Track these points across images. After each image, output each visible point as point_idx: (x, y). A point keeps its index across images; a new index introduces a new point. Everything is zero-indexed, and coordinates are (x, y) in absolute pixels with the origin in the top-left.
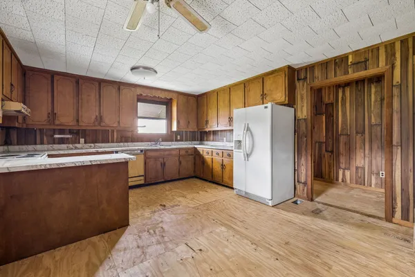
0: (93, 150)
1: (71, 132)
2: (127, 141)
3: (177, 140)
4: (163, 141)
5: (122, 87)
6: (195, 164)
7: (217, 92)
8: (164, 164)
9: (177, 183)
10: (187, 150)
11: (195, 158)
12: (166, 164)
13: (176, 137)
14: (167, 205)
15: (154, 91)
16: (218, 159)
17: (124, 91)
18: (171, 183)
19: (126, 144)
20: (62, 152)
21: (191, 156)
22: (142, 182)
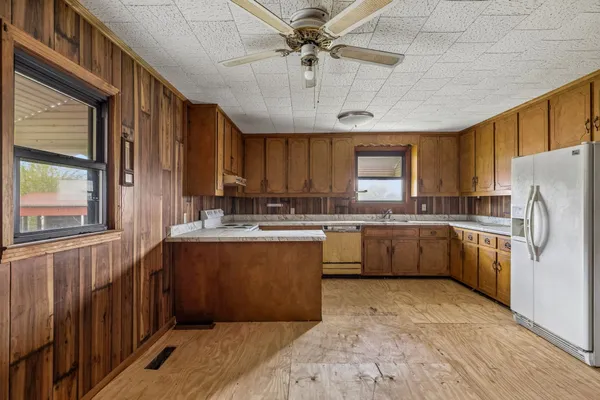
0: (299, 223)
1: (282, 200)
2: (342, 213)
3: (420, 212)
4: (394, 213)
5: (334, 140)
6: (449, 255)
7: (492, 124)
8: (393, 249)
9: (413, 281)
10: (433, 229)
11: (449, 245)
12: (396, 250)
13: (419, 208)
14: (379, 310)
15: (379, 138)
16: (487, 251)
17: (338, 144)
18: (402, 281)
19: (342, 216)
20: (270, 224)
21: (441, 241)
22: (359, 272)
